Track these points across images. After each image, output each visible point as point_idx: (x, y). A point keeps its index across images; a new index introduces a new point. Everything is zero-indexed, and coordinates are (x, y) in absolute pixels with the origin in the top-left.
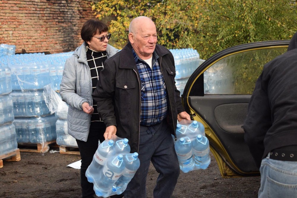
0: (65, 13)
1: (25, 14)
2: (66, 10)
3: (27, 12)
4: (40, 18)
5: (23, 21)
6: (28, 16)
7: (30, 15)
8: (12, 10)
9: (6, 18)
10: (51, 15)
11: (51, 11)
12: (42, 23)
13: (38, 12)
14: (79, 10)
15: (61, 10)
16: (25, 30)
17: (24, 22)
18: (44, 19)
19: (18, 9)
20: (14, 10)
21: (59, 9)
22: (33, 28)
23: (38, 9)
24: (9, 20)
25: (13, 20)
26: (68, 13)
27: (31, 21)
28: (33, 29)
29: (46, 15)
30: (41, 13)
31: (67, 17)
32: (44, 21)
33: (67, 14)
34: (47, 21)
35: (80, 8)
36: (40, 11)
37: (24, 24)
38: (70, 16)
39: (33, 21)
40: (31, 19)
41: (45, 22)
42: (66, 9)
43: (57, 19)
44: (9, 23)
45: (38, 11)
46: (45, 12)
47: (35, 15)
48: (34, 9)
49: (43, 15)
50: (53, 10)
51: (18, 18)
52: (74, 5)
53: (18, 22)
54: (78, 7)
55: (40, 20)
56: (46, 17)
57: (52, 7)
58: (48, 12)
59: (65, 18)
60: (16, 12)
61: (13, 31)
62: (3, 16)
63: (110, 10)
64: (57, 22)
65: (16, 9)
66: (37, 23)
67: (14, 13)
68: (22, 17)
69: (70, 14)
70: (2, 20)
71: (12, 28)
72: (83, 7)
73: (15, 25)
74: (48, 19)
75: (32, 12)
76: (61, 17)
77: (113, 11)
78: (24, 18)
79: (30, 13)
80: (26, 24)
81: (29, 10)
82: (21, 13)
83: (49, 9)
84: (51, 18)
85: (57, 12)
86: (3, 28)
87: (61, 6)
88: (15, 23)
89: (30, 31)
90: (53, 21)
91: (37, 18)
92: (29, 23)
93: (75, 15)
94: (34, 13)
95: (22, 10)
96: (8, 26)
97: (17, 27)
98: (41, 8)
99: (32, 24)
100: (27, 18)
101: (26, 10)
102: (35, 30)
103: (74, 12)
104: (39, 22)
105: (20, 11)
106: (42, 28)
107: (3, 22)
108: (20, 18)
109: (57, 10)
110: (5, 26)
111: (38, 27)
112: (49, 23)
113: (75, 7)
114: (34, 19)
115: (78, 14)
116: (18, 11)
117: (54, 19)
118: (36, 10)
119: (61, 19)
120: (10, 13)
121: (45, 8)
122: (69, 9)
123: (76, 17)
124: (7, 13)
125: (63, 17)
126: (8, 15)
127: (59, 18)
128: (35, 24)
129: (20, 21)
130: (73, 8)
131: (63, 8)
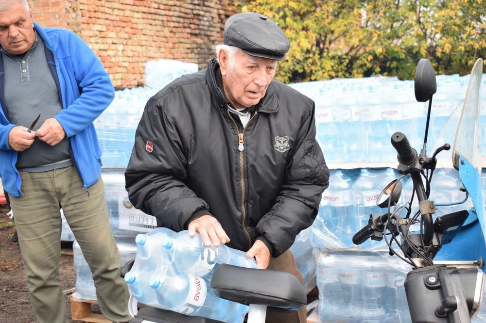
0: (200, 18)
1: (144, 14)
2: (202, 13)
3: (145, 9)
4: (165, 23)
5: (140, 27)
6: (147, 19)
7: (149, 16)
8: (122, 4)
9: (114, 18)
10: (181, 20)
11: (180, 12)
12: (168, 35)
13: (162, 12)
14: (219, 15)
15: (195, 12)
16: (142, 46)
17: (141, 30)
18: (170, 27)
19: (132, 3)
20: (126, 4)
21: (192, 9)
22: (154, 43)
23: (162, 7)
24: (119, 22)
25: (124, 24)
26: (205, 19)
27: (150, 27)
28: (154, 44)
29: (174, 19)
30: (166, 15)
31: (204, 25)
32: (170, 29)
33: (203, 20)
34: (175, 30)
35: (222, 12)
36: (165, 10)
37: (140, 32)
38: (207, 23)
39: (155, 28)
40: (151, 24)
41: (171, 32)
42: (203, 11)
43: (189, 28)
44: (118, 29)
45: (162, 9)
46: (171, 13)
47: (157, 17)
48: (156, 6)
49: (169, 18)
50: (183, 10)
51: (132, 21)
52: (212, 5)
53: (132, 28)
54: (218, 9)
55: (165, 27)
56: (174, 22)
57: (183, 5)
58: (176, 14)
59: (201, 27)
60: (129, 7)
61: (123, 45)
62: (109, 14)
63: (274, 16)
64: (188, 33)
65: (129, 3)
66: (161, 33)
67: (127, 11)
68: (138, 18)
69: (207, 21)
70: (107, 22)
71: (122, 40)
72: (225, 10)
73: (127, 33)
74: (177, 27)
75: (153, 11)
76: (194, 24)
77: (280, 18)
78: (141, 21)
79: (150, 13)
80: (144, 33)
81: (149, 7)
82: (137, 12)
83: (177, 9)
84: (181, 25)
85: (189, 14)
86: (108, 38)
87: (195, 5)
88: (127, 29)
89: (149, 48)
90: (184, 31)
91: (160, 23)
92: (148, 32)
93: (215, 23)
94: (156, 14)
95: (138, 6)
96: (117, 35)
97: (130, 38)
98: (166, 5)
99: (153, 34)
100: (146, 21)
101: (145, 7)
102: (158, 45)
103: (213, 18)
104: (163, 31)
105: (136, 8)
106: (167, 42)
107: (109, 25)
108: (135, 21)
109: (189, 11)
110: (112, 35)
111: (161, 41)
112: (177, 35)
113: (214, 8)
114: (156, 25)
115: (219, 22)
116: (132, 7)
117: (185, 27)
118: (159, 8)
119: (195, 29)
120: (119, 9)
121: (172, 6)
122: (206, 12)
123: (215, 27)
124: (114, 8)
125: (198, 25)
126: (116, 12)
127: (193, 26)
128: (157, 34)
129: (135, 26)
130: (211, 10)
131: (197, 7)
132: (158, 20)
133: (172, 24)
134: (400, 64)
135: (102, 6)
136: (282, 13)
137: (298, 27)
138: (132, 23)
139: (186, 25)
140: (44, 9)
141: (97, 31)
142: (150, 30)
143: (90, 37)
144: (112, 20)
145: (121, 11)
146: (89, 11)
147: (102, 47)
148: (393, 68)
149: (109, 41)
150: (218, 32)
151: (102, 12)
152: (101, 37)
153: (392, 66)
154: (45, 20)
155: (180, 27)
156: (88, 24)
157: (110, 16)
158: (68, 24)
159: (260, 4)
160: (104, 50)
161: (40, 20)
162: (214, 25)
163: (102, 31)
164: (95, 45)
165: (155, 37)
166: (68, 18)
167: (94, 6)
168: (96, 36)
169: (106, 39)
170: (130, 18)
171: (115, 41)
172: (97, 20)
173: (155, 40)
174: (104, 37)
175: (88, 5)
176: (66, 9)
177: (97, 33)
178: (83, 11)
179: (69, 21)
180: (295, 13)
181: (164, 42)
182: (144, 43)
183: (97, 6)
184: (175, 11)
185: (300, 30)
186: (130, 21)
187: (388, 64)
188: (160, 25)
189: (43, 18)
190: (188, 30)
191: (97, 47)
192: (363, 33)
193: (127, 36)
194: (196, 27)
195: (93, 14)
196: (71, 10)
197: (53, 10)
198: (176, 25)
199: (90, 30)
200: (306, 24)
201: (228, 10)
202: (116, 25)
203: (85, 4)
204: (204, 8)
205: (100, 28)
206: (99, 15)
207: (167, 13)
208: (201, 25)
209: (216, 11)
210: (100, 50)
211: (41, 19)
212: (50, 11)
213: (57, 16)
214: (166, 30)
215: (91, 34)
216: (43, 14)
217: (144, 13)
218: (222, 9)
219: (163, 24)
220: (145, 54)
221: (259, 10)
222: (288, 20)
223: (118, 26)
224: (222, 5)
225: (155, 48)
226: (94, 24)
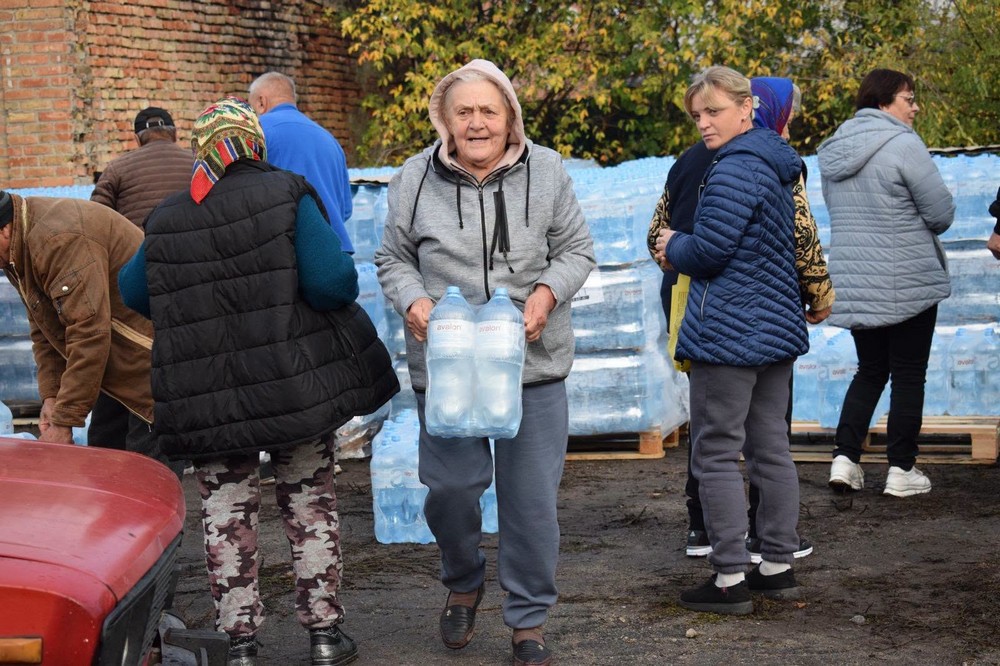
0: (268, 42)
1: (178, 44)
2: (271, 34)
3: (180, 35)
4: (212, 56)
5: (173, 66)
6: (184, 52)
7: (187, 47)
8: (146, 29)
9: (134, 54)
10: (237, 49)
11: (235, 35)
12: (217, 78)
13: (207, 38)
14: (300, 34)
15: (259, 33)
16: (176, 100)
17: (175, 72)
18: (219, 63)
19: (161, 27)
20: (152, 29)
21: (254, 29)
22: (195, 94)
23: (206, 28)
24: (142, 61)
25: (149, 64)
26: (276, 44)
27: (188, 66)
28: (194, 96)
29: (225, 48)
30: (213, 43)
31: (274, 56)
32: (220, 67)
33: (273, 47)
34: (227, 68)
35: (304, 29)
36: (210, 33)
37: (174, 76)
38: (279, 52)
39: (195, 67)
40: (189, 61)
41: (222, 72)
42: (272, 29)
43: (250, 62)
44: (141, 72)
45: (206, 33)
46: (221, 38)
47: (199, 47)
48: (196, 27)
49: (218, 48)
50: (240, 31)
51: (162, 58)
52: (287, 16)
53: (161, 70)
54: (298, 24)
55: (211, 64)
56: (224, 54)
57: (239, 22)
58: (229, 39)
59: (269, 60)
60: (157, 34)
61: (149, 99)
62: (128, 48)
63: (403, 36)
64: (248, 73)
65: (156, 27)
66: (205, 74)
67: (153, 40)
68: (170, 52)
69: (279, 48)
70: (126, 61)
71: (147, 92)
72: (309, 25)
73: (153, 79)
74: (230, 63)
75: (192, 36)
76: (259, 55)
77: (412, 40)
78: (175, 56)
79: (188, 42)
80: (179, 77)
81: (186, 31)
82: (169, 41)
83: (230, 29)
84: (236, 58)
85: (250, 37)
86: (126, 89)
87: (258, 19)
88: (154, 72)
89: (188, 104)
90: (241, 70)
91: (203, 57)
92: (184, 75)
93: (291, 51)
94: (196, 42)
95: (170, 30)
96: (139, 84)
97: (159, 88)
98: (213, 24)
99: (193, 79)
100: (181, 55)
101: (179, 30)
102: (200, 98)
103: (288, 40)
104: (207, 72)
105: (165, 34)
106: (215, 92)
107: (128, 67)
108: (166, 56)
109: (249, 32)
110: (133, 83)
111: (205, 91)
112: (231, 77)
113: (292, 23)
114: (197, 62)
115: (299, 49)
116: (160, 32)
117: (243, 62)
118: (201, 32)
119: (260, 64)
120: (142, 38)
121: (221, 25)
122: (277, 31)
123: (292, 59)
124: (135, 38)
125: (264, 56)
126: (138, 44)
127: (255, 60)
128: (200, 77)
129: (165, 66)
130: (286, 26)
131: (263, 24)
132: (201, 52)
133: (222, 59)
134: (644, 124)
135: (118, 35)
136: (417, 31)
137: (447, 56)
138: (161, 61)
139: (244, 58)
140: (34, 46)
141: (112, 78)
142: (189, 71)
143: (102, 89)
144: (131, 58)
145: (144, 41)
146: (100, 46)
147: (119, 106)
148: (630, 132)
149: (129, 94)
150: (298, 68)
151: (118, 46)
152: (117, 89)
153: (627, 127)
154: (36, 64)
155: (236, 63)
156: (98, 67)
157: (130, 51)
158: (75, 70)
159: (377, 13)
160: (122, 110)
161: (28, 64)
162: (292, 54)
163: (119, 78)
164: (108, 102)
165: (196, 83)
166: (75, 60)
167: (105, 36)
168: (110, 87)
169: (123, 91)
170: (158, 53)
171: (138, 95)
172: (111, 60)
173: (196, 88)
174: (121, 89)
175: (97, 35)
176: (72, 47)
177: (112, 81)
178: (91, 46)
179: (76, 65)
180: (442, 28)
181: (209, 91)
182: (179, 95)
183: (110, 36)
184: (227, 34)
185: (451, 62)
186: (158, 57)
187: (620, 124)
188: (204, 62)
189: (34, 61)
190: (248, 68)
191: (112, 105)
192: (571, 66)
193: (153, 84)
194: (262, 60)
195: (106, 51)
196: (77, 47)
197: (51, 48)
198: (229, 59)
199: (101, 77)
200: (463, 49)
201: (314, 25)
202: (137, 66)
203: (93, 34)
204: (274, 25)
205: (114, 72)
206: (115, 51)
207: (214, 38)
208: (270, 56)
209: (293, 28)
210: (116, 110)
211: (30, 62)
212: (46, 49)
213: (59, 59)
214: (213, 69)
215: (103, 83)
216: (33, 54)
217: (178, 41)
218: (305, 24)
219: (209, 58)
220: (181, 115)
221: (373, 24)
222: (429, 43)
223: (141, 68)
224: (304, 16)
225: (197, 103)
226: (106, 67)
